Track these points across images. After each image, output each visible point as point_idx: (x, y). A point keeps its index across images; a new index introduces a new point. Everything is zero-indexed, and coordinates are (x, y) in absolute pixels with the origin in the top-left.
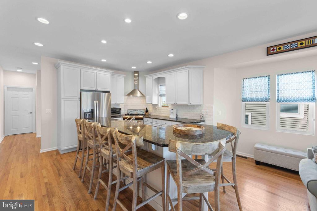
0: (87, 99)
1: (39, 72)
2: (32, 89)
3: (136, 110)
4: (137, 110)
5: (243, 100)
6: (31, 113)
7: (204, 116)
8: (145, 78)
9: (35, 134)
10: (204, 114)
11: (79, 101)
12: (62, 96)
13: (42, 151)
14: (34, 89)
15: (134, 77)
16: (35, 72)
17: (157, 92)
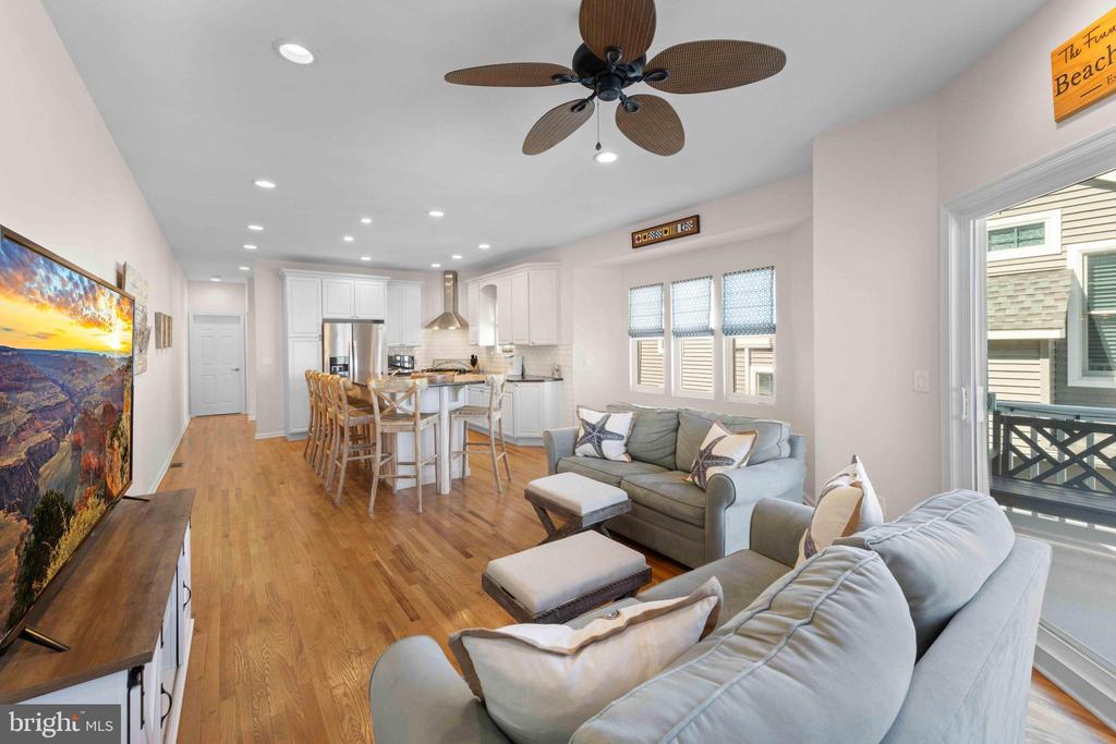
0: (345, 335)
1: (251, 280)
2: (239, 317)
3: (451, 361)
4: (454, 361)
5: (633, 334)
6: (237, 370)
7: (563, 370)
8: (466, 285)
9: (247, 415)
10: (562, 364)
11: (320, 343)
12: (290, 334)
13: (258, 436)
14: (242, 318)
15: (445, 280)
16: (245, 280)
17: (492, 318)
